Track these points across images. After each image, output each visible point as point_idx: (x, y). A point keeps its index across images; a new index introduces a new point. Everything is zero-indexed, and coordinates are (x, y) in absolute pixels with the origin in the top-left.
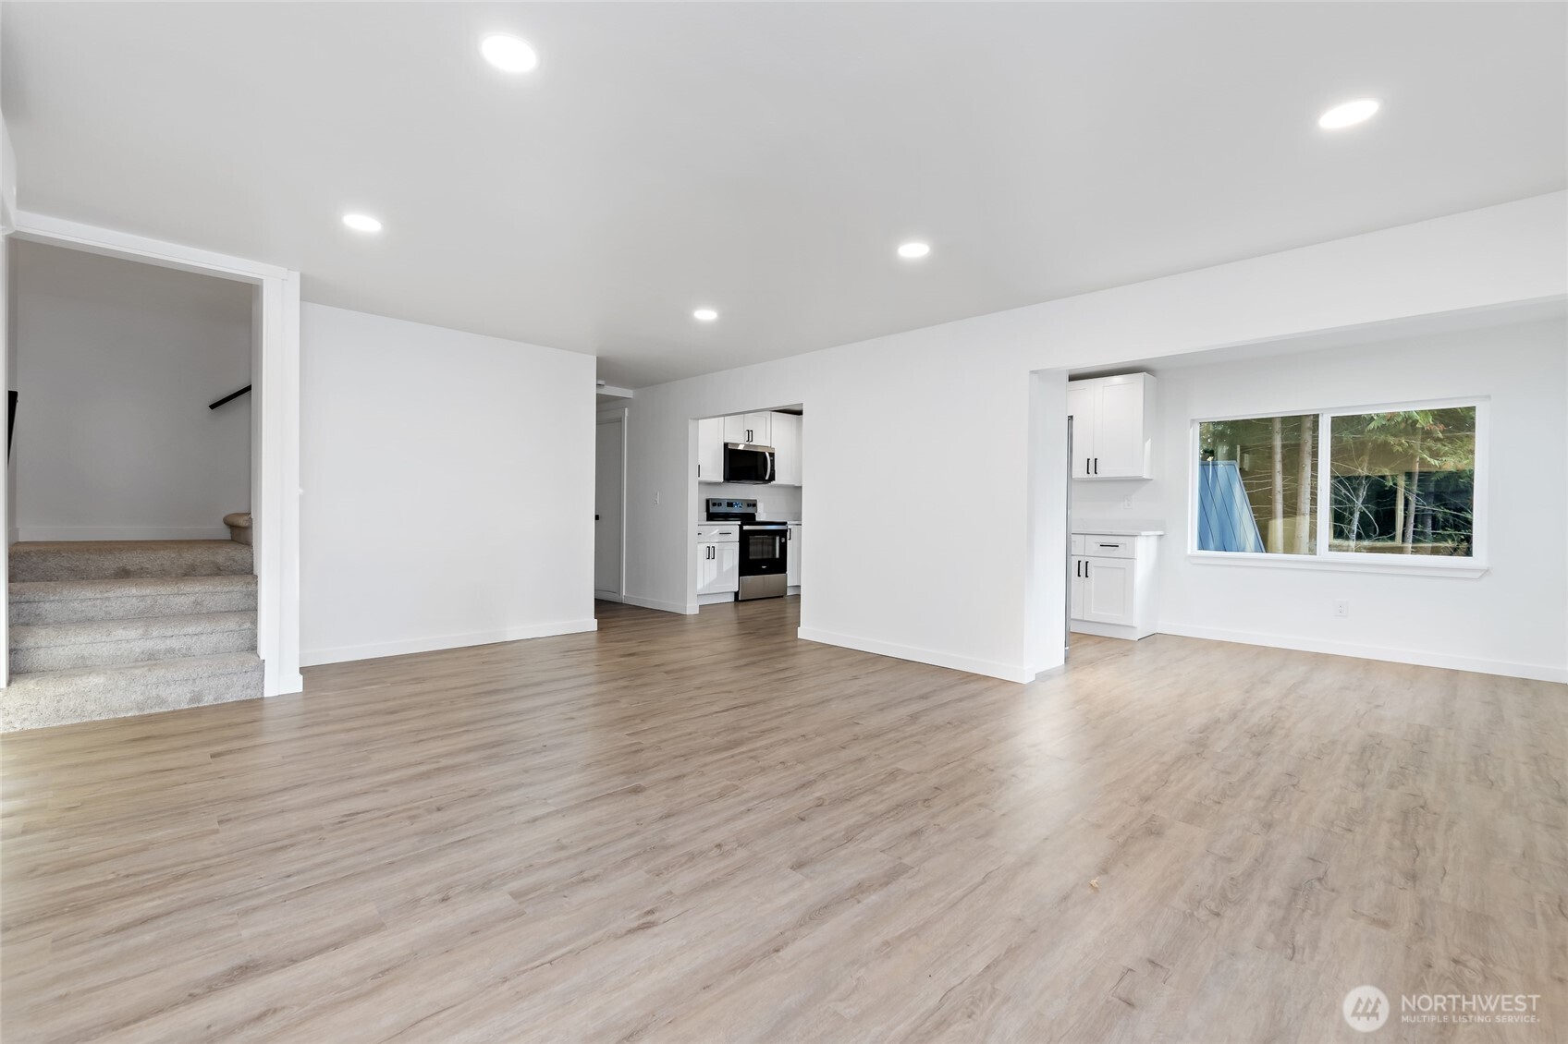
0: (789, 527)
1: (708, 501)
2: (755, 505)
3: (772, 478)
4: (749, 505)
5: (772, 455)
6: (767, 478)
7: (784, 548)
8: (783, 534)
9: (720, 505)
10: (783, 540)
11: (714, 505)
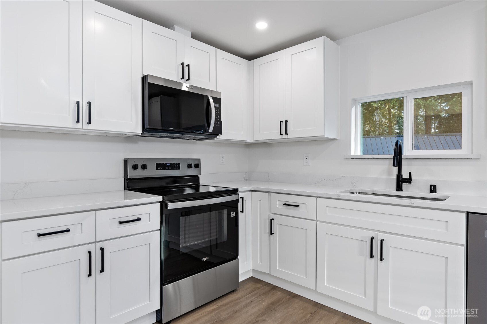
0: (241, 195)
1: (126, 162)
2: (197, 166)
3: (218, 131)
4: (190, 166)
5: (218, 101)
6: (211, 130)
7: (234, 224)
8: (233, 206)
9: (144, 167)
10: (233, 215)
11: (135, 167)
